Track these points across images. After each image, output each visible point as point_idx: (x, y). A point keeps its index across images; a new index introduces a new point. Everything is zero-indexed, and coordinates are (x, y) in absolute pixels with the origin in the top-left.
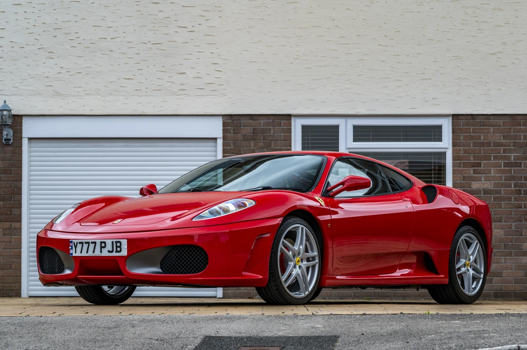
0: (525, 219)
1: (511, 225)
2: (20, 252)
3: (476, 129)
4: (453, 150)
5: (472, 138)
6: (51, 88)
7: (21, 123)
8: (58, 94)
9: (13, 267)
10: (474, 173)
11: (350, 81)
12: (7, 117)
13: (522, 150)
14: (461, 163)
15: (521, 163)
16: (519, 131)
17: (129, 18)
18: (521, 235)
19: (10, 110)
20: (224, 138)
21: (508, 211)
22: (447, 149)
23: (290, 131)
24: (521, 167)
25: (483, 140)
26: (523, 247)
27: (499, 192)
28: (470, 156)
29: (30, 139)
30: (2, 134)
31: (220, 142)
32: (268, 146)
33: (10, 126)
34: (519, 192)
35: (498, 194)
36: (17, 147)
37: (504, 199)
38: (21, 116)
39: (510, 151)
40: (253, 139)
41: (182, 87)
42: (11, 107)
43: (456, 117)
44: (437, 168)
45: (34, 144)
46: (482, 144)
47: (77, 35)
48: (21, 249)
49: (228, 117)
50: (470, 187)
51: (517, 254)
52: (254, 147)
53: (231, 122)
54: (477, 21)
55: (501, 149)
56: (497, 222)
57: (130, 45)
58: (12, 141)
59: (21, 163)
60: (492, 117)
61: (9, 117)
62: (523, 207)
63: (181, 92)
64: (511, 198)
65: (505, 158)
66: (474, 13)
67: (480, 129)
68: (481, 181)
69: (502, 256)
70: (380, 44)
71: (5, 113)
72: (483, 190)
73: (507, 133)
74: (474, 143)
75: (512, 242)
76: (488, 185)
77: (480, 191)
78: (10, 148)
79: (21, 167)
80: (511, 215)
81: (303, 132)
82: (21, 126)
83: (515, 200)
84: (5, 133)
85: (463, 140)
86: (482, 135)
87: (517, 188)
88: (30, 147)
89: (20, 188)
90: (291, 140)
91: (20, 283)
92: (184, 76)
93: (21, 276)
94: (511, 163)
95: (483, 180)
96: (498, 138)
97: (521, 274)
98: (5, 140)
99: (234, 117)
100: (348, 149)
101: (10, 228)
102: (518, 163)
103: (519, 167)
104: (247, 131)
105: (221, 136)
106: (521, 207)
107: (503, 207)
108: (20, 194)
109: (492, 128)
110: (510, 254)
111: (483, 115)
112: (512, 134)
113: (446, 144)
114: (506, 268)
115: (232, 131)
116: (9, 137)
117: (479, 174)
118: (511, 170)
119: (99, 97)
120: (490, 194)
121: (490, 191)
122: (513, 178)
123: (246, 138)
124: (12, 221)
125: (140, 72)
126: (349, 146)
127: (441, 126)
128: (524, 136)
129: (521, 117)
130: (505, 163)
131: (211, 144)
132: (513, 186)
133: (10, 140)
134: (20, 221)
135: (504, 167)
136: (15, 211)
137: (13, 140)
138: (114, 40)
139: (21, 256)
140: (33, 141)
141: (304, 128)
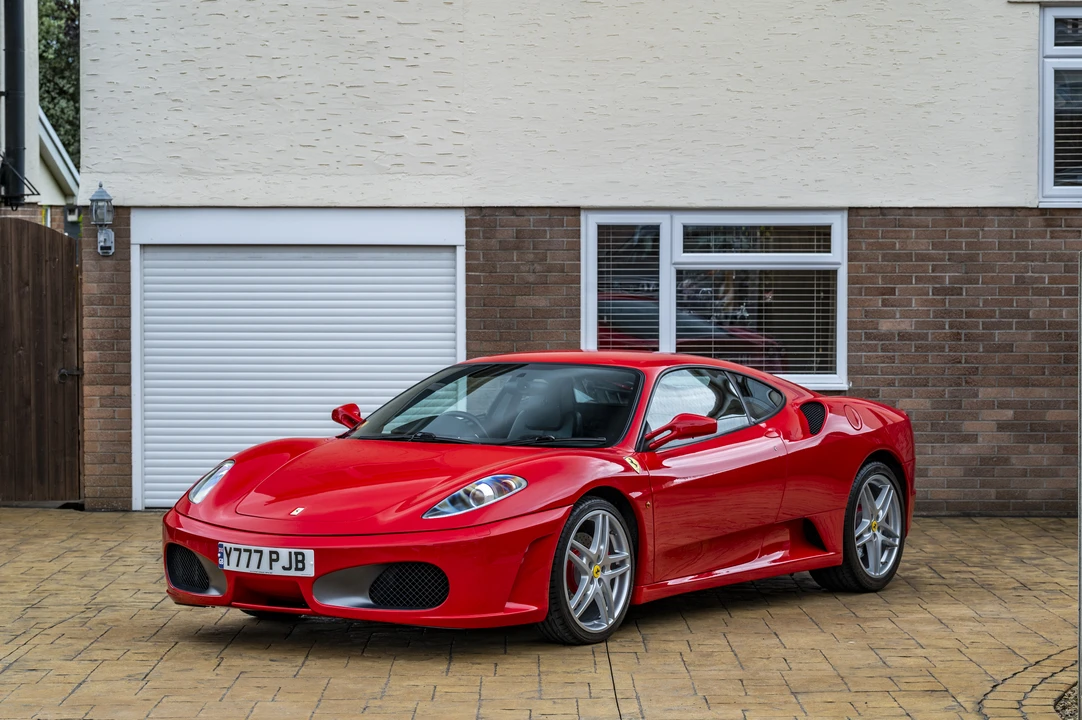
0: (966, 382)
1: (944, 390)
2: (130, 435)
3: (887, 231)
4: (849, 266)
5: (881, 246)
6: (178, 160)
7: (129, 219)
8: (189, 171)
9: (117, 460)
10: (884, 305)
11: (680, 151)
12: (105, 210)
13: (964, 267)
14: (861, 288)
15: (961, 288)
16: (958, 235)
17: (308, 43)
18: (960, 407)
19: (110, 200)
20: (468, 246)
21: (938, 368)
22: (839, 264)
23: (577, 234)
24: (961, 294)
25: (900, 249)
26: (963, 428)
27: (924, 337)
28: (877, 277)
29: (143, 246)
30: (96, 237)
31: (461, 253)
32: (541, 260)
33: (109, 226)
34: (958, 337)
35: (922, 339)
36: (121, 260)
37: (933, 348)
38: (128, 208)
39: (944, 269)
40: (517, 248)
41: (399, 160)
42: (111, 193)
43: (855, 211)
44: (822, 295)
45: (150, 254)
46: (897, 258)
47: (221, 72)
48: (131, 429)
49: (474, 211)
50: (876, 329)
51: (952, 440)
52: (517, 260)
53: (481, 220)
54: (891, 50)
55: (928, 265)
56: (920, 386)
57: (309, 89)
58: (113, 250)
59: (129, 287)
60: (913, 212)
61: (108, 211)
62: (963, 361)
63: (396, 169)
64: (944, 347)
65: (934, 280)
66: (887, 35)
67: (893, 231)
68: (894, 317)
69: (928, 442)
70: (730, 87)
71: (100, 204)
72: (899, 335)
73: (938, 238)
74: (884, 256)
75: (944, 419)
76: (907, 325)
77: (892, 334)
78: (109, 262)
79: (129, 293)
80: (943, 374)
81: (599, 234)
82: (129, 224)
83: (950, 351)
84: (101, 238)
85: (867, 249)
86: (897, 241)
87: (954, 331)
88: (143, 259)
89: (129, 328)
90: (579, 250)
91: (130, 485)
92: (401, 141)
93: (131, 474)
94: (944, 289)
95: (898, 316)
96: (923, 247)
97: (958, 472)
98: (102, 248)
99: (484, 211)
100: (674, 264)
101: (112, 396)
102: (955, 288)
103: (958, 295)
104: (507, 234)
105: (464, 243)
106: (960, 362)
107: (930, 361)
108: (129, 338)
109: (914, 229)
110: (941, 440)
111: (900, 208)
112: (947, 239)
113: (837, 256)
114: (934, 463)
115: (481, 234)
116: (108, 245)
117: (892, 306)
118: (944, 301)
119: (259, 177)
120: (909, 340)
121: (910, 335)
122: (947, 313)
123: (504, 246)
124: (115, 384)
125: (328, 134)
126: (676, 259)
127: (830, 227)
128: (966, 243)
129: (962, 212)
130: (934, 288)
131: (446, 254)
132: (947, 327)
133: (109, 248)
134: (128, 383)
135: (933, 294)
136: (120, 367)
137: (115, 249)
138: (283, 80)
139: (130, 441)
140: (148, 249)
141: (603, 229)
